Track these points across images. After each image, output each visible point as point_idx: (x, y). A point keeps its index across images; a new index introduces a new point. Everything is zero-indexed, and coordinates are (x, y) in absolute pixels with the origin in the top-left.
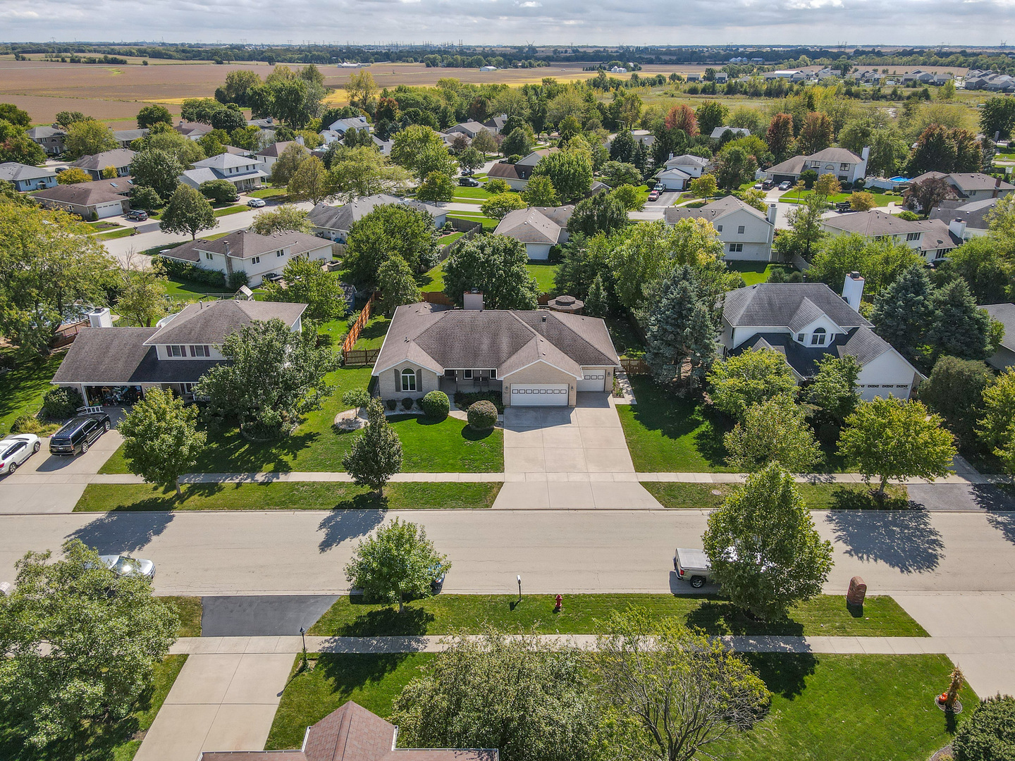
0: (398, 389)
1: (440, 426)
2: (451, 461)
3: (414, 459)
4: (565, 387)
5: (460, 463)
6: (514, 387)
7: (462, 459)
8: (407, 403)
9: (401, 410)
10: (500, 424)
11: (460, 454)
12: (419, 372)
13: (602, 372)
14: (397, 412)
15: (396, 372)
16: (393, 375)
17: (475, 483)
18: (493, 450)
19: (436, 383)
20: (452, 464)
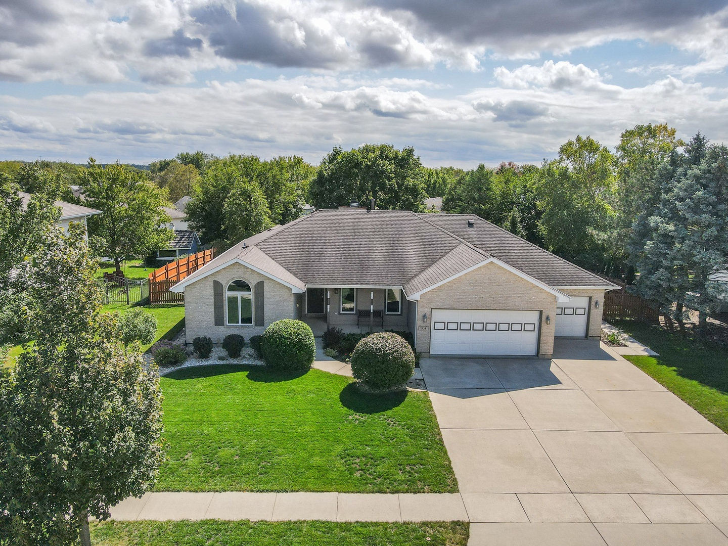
0: (219, 321)
1: (295, 384)
2: (316, 460)
3: (225, 453)
4: (533, 317)
5: (339, 464)
6: (438, 316)
7: (346, 455)
8: (233, 345)
9: (221, 358)
10: (418, 384)
11: (337, 441)
12: (260, 286)
13: (583, 302)
14: (212, 361)
15: (217, 286)
16: (210, 292)
17: (385, 525)
18: (415, 434)
19: (290, 305)
20: (318, 468)
